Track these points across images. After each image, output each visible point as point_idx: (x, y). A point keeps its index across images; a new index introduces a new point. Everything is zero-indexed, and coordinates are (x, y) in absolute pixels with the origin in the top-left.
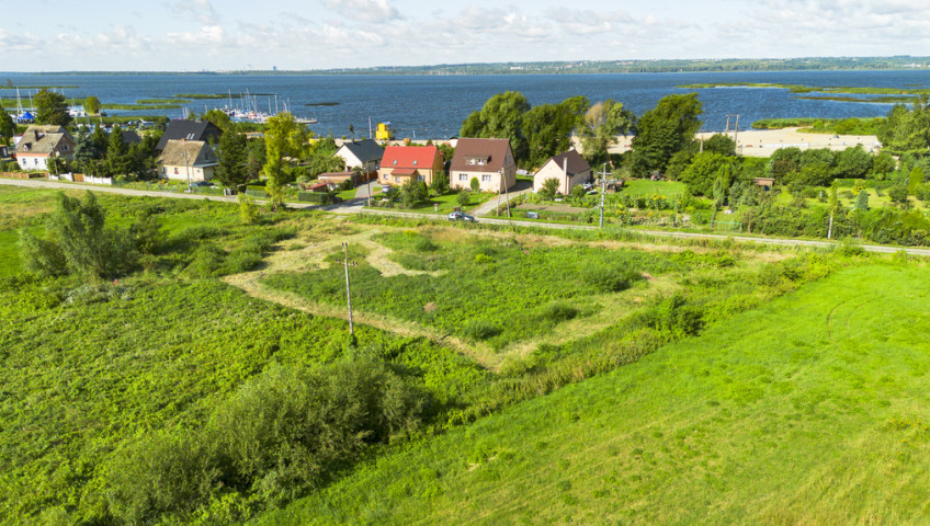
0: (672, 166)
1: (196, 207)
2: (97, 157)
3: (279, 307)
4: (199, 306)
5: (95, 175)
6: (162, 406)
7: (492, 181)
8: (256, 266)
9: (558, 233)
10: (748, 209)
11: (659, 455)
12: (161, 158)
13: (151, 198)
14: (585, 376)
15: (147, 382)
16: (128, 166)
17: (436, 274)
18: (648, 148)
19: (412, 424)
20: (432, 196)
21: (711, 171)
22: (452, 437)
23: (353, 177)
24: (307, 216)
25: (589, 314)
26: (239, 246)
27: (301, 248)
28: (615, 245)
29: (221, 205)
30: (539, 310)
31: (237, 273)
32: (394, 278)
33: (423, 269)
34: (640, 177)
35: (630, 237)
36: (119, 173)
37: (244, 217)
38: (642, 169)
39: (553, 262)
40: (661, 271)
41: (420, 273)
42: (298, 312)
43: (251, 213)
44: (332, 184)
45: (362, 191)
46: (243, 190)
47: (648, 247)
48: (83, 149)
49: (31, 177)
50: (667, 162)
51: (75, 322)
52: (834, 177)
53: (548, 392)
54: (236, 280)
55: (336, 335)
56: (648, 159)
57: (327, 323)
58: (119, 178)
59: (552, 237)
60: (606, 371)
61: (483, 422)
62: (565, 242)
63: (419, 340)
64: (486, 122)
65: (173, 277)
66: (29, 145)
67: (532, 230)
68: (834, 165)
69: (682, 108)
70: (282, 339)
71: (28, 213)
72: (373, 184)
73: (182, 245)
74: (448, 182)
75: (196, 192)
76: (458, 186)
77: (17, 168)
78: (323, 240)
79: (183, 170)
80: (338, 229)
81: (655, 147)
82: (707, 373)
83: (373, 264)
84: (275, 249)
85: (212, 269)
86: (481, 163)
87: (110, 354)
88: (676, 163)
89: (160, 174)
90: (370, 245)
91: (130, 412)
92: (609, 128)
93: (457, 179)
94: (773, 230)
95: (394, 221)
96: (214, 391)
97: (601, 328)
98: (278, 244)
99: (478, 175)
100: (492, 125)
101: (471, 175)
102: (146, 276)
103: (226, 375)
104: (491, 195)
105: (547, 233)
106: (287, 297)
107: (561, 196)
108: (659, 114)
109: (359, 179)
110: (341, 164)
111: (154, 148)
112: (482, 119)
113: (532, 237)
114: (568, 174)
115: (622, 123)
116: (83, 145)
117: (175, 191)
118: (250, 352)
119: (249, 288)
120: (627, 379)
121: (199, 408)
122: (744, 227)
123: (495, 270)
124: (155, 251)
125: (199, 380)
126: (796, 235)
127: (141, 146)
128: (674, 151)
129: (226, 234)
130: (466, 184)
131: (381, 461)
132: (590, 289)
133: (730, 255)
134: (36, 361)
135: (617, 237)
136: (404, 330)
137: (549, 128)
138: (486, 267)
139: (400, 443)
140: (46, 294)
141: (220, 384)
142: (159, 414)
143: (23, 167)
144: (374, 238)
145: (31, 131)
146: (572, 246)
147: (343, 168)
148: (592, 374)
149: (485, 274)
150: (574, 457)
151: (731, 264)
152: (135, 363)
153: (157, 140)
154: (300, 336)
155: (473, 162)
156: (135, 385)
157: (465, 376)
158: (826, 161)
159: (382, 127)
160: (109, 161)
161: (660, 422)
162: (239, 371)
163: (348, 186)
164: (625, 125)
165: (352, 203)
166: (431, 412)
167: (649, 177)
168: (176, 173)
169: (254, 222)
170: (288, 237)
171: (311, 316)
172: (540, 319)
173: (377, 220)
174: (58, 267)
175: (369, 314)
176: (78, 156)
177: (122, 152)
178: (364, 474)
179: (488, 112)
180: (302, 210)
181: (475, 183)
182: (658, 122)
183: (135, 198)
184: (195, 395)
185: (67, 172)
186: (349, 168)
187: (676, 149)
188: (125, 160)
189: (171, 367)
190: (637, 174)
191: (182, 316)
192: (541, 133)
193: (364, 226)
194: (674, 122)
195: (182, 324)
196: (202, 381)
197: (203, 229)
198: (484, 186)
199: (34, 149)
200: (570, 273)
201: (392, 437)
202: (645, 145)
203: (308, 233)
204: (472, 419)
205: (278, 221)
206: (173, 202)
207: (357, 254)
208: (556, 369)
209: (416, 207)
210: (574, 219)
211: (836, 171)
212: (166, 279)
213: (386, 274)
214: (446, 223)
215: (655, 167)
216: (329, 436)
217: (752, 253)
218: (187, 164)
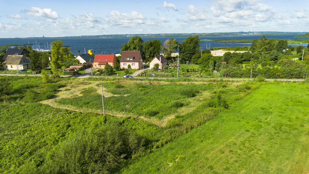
0: (193, 59)
1: (22, 78)
3: (67, 111)
4: (31, 113)
6: (22, 154)
7: (135, 66)
8: (52, 97)
9: (164, 80)
10: (225, 70)
12: (5, 62)
13: (3, 76)
14: (198, 125)
15: (12, 145)
17: (126, 95)
18: (185, 54)
19: (141, 149)
20: (115, 71)
21: (208, 59)
23: (84, 66)
24: (69, 79)
25: (188, 105)
26: (45, 89)
27: (69, 90)
28: (186, 83)
29: (33, 77)
30: (170, 105)
31: (45, 100)
32: (110, 97)
33: (120, 94)
34: (183, 63)
35: (189, 80)
37: (44, 80)
38: (183, 61)
39: (166, 89)
40: (205, 90)
41: (120, 95)
42: (75, 112)
43: (47, 79)
44: (76, 69)
45: (88, 71)
46: (40, 72)
47: (196, 83)
50: (191, 59)
52: (242, 61)
53: (187, 132)
54: (45, 102)
55: (94, 119)
56: (185, 58)
57: (88, 115)
59: (162, 82)
60: (204, 123)
61: (167, 146)
62: (167, 83)
64: (130, 47)
65: (17, 103)
67: (154, 80)
68: (242, 57)
69: (194, 41)
70: (71, 122)
72: (91, 68)
73: (18, 91)
74: (120, 66)
75: (21, 73)
76: (123, 68)
78: (77, 87)
79: (14, 66)
80: (82, 83)
81: (187, 53)
83: (100, 94)
84: (59, 91)
85: (34, 99)
86: (131, 59)
88: (194, 58)
89: (4, 68)
90: (96, 87)
91: (6, 158)
92: (172, 47)
93: (123, 65)
94: (233, 76)
96: (45, 145)
97: (193, 109)
98: (59, 89)
99: (130, 64)
100: (132, 48)
101: (128, 64)
102: (5, 103)
103: (50, 138)
104: (135, 70)
105: (160, 81)
106: (68, 107)
107: (159, 70)
108: (187, 43)
109: (86, 67)
110: (78, 62)
112: (128, 46)
113: (156, 82)
114: (161, 62)
117: (12, 73)
118: (58, 128)
119: (51, 105)
121: (40, 153)
122: (224, 75)
123: (147, 93)
124: (8, 94)
125: (37, 141)
126: (241, 77)
128: (193, 54)
129: (37, 86)
130: (126, 67)
131: (131, 167)
132: (184, 97)
133: (224, 84)
135: (185, 80)
136: (121, 116)
137: (152, 48)
138: (144, 92)
139: (136, 158)
141: (48, 142)
142: (21, 158)
144: (98, 85)
146: (171, 84)
149: (144, 94)
150: (209, 156)
151: (226, 86)
152: (5, 137)
153: (2, 56)
154: (79, 121)
155: (128, 59)
156: (7, 147)
158: (240, 56)
159: (89, 51)
161: (232, 139)
162: (56, 136)
163: (82, 69)
164: (177, 46)
165: (85, 74)
166: (147, 144)
167: (186, 63)
168: (12, 67)
169: (48, 82)
170: (63, 86)
171: (81, 113)
172: (171, 107)
173: (97, 79)
179: (130, 43)
180: (66, 77)
181: (129, 66)
182: (187, 45)
184: (37, 148)
186: (81, 64)
189: (23, 137)
191: (24, 117)
192: (150, 49)
193: (92, 82)
194: (192, 45)
195: (25, 120)
196: (39, 142)
198: (133, 67)
200: (174, 92)
201: (133, 156)
202: (184, 53)
203: (71, 85)
204: (162, 145)
205: (58, 81)
206: (12, 77)
207: (91, 90)
209: (109, 75)
210: (167, 76)
211: (243, 59)
212: (14, 104)
213: (107, 97)
214: (123, 79)
215: (187, 60)
216: (110, 157)
217: (230, 83)
218: (16, 64)
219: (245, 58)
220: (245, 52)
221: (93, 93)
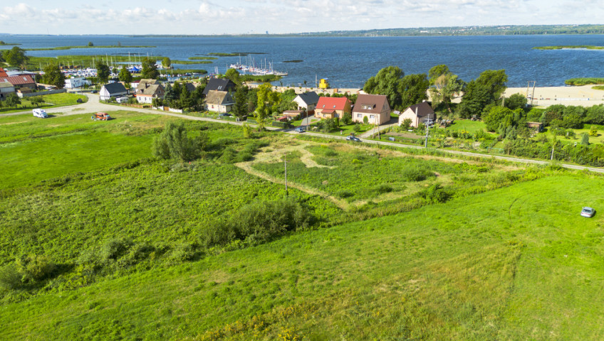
0: (485, 113)
1: (222, 128)
2: (174, 98)
3: (259, 178)
4: (225, 176)
5: (174, 107)
6: (213, 213)
7: (374, 119)
8: (248, 159)
9: (402, 149)
10: (508, 141)
11: (401, 244)
12: (205, 99)
13: (202, 122)
14: (383, 215)
15: (206, 204)
16: (190, 104)
17: (332, 168)
18: (471, 101)
19: (305, 225)
20: (341, 126)
21: (500, 118)
22: (320, 231)
23: (301, 113)
24: (276, 135)
25: (398, 191)
26: (243, 149)
27: (271, 151)
28: (429, 158)
29: (235, 127)
30: (375, 187)
31: (241, 162)
32: (311, 168)
33: (326, 165)
34: (465, 118)
35: (439, 154)
36: (186, 107)
37: (245, 134)
39: (391, 165)
40: (445, 172)
41: (324, 166)
42: (267, 181)
43: (249, 133)
44: (290, 117)
45: (304, 122)
46: (245, 119)
47: (447, 160)
48: (168, 94)
49: (144, 107)
50: (482, 110)
51: (176, 179)
52: (582, 123)
53: (365, 219)
54: (241, 165)
55: (282, 192)
56: (470, 108)
57: (278, 187)
58: (185, 110)
59: (397, 152)
60: (394, 214)
61: (334, 228)
62: (403, 155)
63: (316, 196)
64: (378, 83)
65: (214, 162)
66: (142, 90)
67: (388, 147)
68: (584, 116)
70: (259, 192)
71: (147, 128)
72: (312, 118)
73: (217, 147)
74: (351, 118)
75: (222, 119)
76: (356, 120)
77: (137, 102)
78: (282, 148)
79: (216, 107)
80: (290, 142)
81: (475, 101)
82: (440, 218)
83: (303, 161)
84: (259, 151)
85: (231, 160)
86: (370, 109)
87: (191, 193)
88: (487, 111)
89: (205, 108)
90: (303, 151)
91: (201, 213)
92: (448, 89)
93: (356, 117)
94: (522, 154)
95: (318, 139)
96: (231, 209)
97: (401, 197)
98: (260, 149)
99: (368, 115)
100: (381, 85)
101: (364, 114)
102: (202, 161)
103: (236, 203)
104: (373, 126)
105: (396, 149)
106: (262, 174)
107: (413, 128)
108: (480, 81)
109: (305, 114)
110: (296, 105)
111: (201, 93)
112: (376, 81)
113: (387, 151)
114: (418, 116)
115: (456, 87)
116: (169, 92)
117: (212, 118)
118: (246, 195)
119: (246, 169)
120: (402, 218)
122: (506, 151)
123: (360, 168)
124: (206, 149)
126: (534, 157)
127: (196, 92)
128: (487, 104)
129: (237, 142)
130: (361, 120)
131: (291, 237)
132: (404, 179)
133: (488, 166)
134: (164, 193)
135: (432, 154)
136: (310, 191)
138: (357, 165)
139: (300, 231)
140: (163, 166)
141: (234, 206)
142: (212, 215)
143: (139, 102)
144: (307, 147)
145: (142, 82)
146: (405, 157)
147: (297, 108)
148: (388, 214)
149: (356, 169)
151: (486, 171)
152: (201, 197)
153: (203, 89)
154: (266, 191)
155: (365, 107)
156: (202, 205)
157: (332, 211)
158: (579, 113)
159: (323, 81)
160: (181, 101)
161: (407, 234)
162: (241, 203)
163: (298, 118)
164: (458, 88)
166: (313, 222)
167: (470, 118)
168: (213, 108)
169: (250, 137)
170: (265, 145)
171: (272, 183)
172: (374, 191)
173: (309, 138)
174: (166, 155)
175: (297, 184)
176: (166, 97)
177: (188, 97)
178: (284, 239)
179: (379, 78)
180: (274, 131)
181: (366, 119)
182: (478, 87)
183: (194, 121)
184: (224, 210)
185: (161, 105)
186: (300, 108)
187: (488, 102)
188: (189, 101)
189: (215, 199)
190: (463, 116)
191: (218, 179)
192: (409, 90)
193: (302, 141)
195: (218, 183)
196: (227, 205)
197: (227, 140)
198: (371, 121)
199: (145, 93)
200: (398, 171)
201: (297, 229)
202: (469, 99)
203: (275, 144)
204: (329, 226)
205: (261, 137)
206: (212, 124)
207: (296, 155)
208: (372, 211)
209: (331, 132)
210: (414, 142)
211: (585, 119)
212: (211, 163)
213: (308, 166)
214: (344, 141)
215: (474, 113)
216: (273, 225)
217: (500, 166)
218: (218, 103)
219: (590, 119)
221: (295, 160)
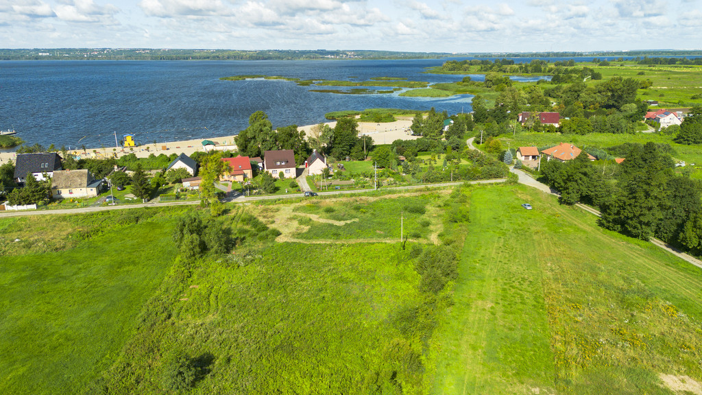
0: (354, 153)
5: (20, 204)
7: (291, 172)
10: (423, 174)
12: (54, 184)
33: (347, 219)
34: (341, 160)
38: (341, 157)
50: (351, 152)
54: (282, 240)
58: (40, 203)
79: (77, 191)
81: (344, 145)
86: (283, 164)
88: (357, 153)
89: (55, 196)
99: (283, 170)
101: (279, 170)
114: (326, 165)
122: (423, 181)
130: (277, 175)
144: (294, 210)
147: (190, 175)
155: (278, 163)
159: (129, 138)
165: (232, 195)
167: (345, 159)
181: (282, 175)
190: (338, 159)
198: (287, 176)
209: (272, 192)
215: (346, 155)
218: (79, 186)
220: (418, 139)
